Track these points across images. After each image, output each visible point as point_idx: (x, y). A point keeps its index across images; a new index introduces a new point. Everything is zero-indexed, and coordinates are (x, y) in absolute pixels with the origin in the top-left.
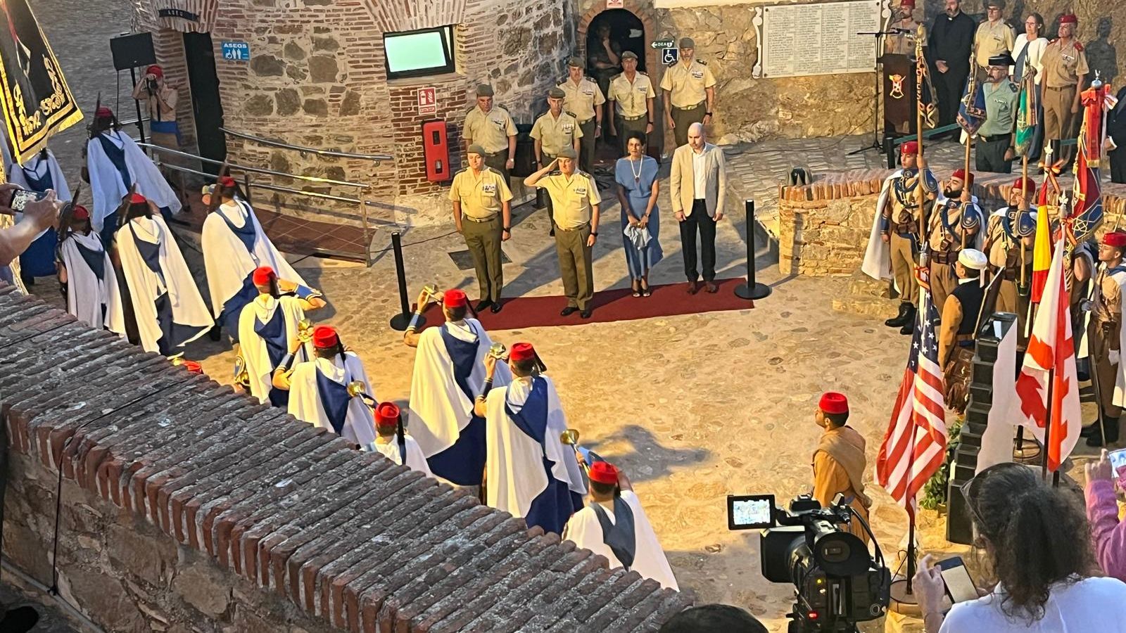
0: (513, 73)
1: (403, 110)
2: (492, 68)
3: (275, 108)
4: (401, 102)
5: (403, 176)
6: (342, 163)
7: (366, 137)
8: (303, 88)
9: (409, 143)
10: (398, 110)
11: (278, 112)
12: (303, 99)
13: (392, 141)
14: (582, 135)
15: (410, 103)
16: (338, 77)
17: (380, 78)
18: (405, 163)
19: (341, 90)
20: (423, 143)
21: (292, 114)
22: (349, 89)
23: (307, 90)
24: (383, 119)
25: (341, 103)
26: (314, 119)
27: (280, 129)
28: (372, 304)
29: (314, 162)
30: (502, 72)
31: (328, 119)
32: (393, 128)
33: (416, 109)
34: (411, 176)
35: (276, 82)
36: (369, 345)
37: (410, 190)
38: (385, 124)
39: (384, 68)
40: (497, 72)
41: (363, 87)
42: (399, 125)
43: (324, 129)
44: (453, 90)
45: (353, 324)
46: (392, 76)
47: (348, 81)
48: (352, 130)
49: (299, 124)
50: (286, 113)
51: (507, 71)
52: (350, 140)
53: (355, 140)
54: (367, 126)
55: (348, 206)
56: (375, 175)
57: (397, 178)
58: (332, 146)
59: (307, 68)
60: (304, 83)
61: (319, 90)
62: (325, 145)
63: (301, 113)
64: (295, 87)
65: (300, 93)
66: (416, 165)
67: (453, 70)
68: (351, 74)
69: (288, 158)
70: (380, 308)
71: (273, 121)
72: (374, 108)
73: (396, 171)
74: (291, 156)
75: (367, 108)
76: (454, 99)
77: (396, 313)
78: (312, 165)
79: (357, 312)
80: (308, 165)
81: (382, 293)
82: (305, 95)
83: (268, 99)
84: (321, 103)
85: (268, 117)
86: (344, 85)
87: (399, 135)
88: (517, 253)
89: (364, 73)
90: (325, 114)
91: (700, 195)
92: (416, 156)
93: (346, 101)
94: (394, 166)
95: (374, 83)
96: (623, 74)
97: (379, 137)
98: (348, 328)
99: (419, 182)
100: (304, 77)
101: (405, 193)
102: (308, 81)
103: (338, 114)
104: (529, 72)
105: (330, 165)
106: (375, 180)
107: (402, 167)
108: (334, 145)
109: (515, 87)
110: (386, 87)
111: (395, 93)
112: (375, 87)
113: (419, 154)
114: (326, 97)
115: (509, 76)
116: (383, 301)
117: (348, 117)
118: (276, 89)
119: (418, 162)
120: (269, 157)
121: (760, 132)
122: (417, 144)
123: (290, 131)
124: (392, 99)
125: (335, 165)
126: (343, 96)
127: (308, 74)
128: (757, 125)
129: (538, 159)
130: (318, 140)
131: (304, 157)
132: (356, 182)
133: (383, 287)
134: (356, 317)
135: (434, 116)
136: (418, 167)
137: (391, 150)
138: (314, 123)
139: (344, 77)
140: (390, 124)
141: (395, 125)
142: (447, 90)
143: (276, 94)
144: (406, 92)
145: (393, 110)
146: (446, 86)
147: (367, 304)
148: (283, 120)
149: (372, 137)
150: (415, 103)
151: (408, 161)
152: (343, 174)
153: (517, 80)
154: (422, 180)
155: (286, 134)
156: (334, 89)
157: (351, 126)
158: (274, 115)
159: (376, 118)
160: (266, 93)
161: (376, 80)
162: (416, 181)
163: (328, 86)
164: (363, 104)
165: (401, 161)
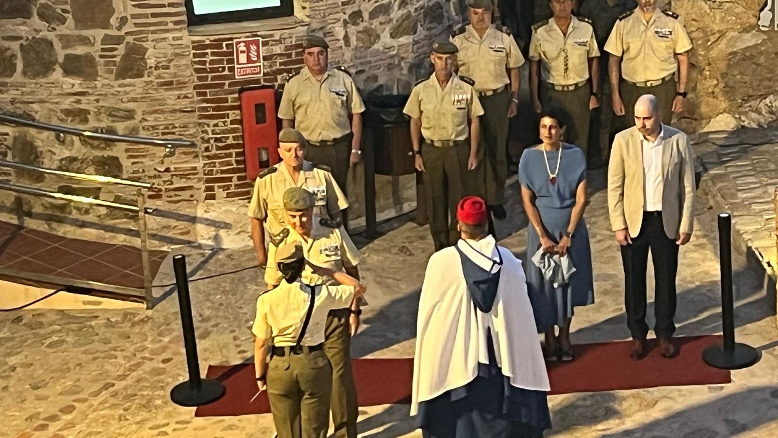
0: (382, 18)
1: (212, 70)
2: (349, 10)
3: (20, 66)
4: (209, 58)
5: (211, 172)
6: (119, 151)
7: (156, 112)
8: (61, 38)
9: (220, 121)
10: (204, 70)
11: (24, 73)
12: (61, 54)
13: (194, 118)
14: (482, 113)
15: (221, 61)
16: (113, 21)
17: (176, 23)
18: (214, 152)
19: (119, 40)
20: (240, 122)
21: (44, 76)
22: (130, 39)
23: (67, 41)
24: (182, 85)
25: (117, 59)
26: (75, 83)
27: (26, 98)
28: (148, 366)
29: (77, 149)
30: (366, 16)
31: (99, 84)
32: (196, 98)
33: (232, 69)
34: (223, 172)
35: (22, 28)
36: (134, 427)
37: (220, 193)
38: (184, 92)
39: (184, 9)
40: (356, 16)
41: (151, 37)
42: (205, 94)
43: (92, 98)
44: (288, 42)
45: (115, 395)
46: (195, 21)
47: (129, 27)
48: (134, 100)
49: (55, 91)
50: (36, 75)
51: (373, 15)
52: (130, 115)
53: (139, 116)
54: (157, 95)
55: (126, 216)
56: (167, 170)
57: (201, 175)
58: (103, 125)
59: (68, 7)
60: (63, 30)
61: (85, 41)
62: (92, 123)
63: (57, 74)
64: (51, 36)
65: (57, 46)
66: (230, 155)
67: (291, 13)
68: (133, 16)
69: (38, 143)
70: (158, 372)
71: (16, 86)
72: (168, 68)
73: (200, 164)
74: (42, 139)
75: (157, 68)
76: (290, 55)
77: (181, 380)
78: (73, 154)
79: (122, 377)
80: (67, 154)
81: (164, 349)
82: (63, 48)
83: (8, 53)
84: (89, 60)
85: (8, 80)
86: (122, 33)
87: (205, 109)
89: (154, 15)
90: (93, 76)
91: (656, 205)
92: (230, 141)
93: (125, 57)
94: (197, 156)
95: (167, 31)
96: (552, 21)
97: (174, 111)
98: (105, 401)
99: (235, 181)
100: (63, 21)
101: (213, 197)
102: (69, 27)
103: (113, 76)
104: (409, 15)
105: (99, 153)
106: (167, 177)
107: (209, 157)
108: (105, 123)
109: (386, 39)
110: (187, 38)
111: (199, 46)
112: (170, 36)
113: (234, 138)
114: (95, 50)
115: (375, 23)
116: (165, 361)
117: (128, 81)
118: (21, 38)
119: (233, 151)
120: (9, 141)
121: (771, 113)
122: (232, 122)
123: (42, 102)
124: (195, 56)
125: (106, 153)
126: (121, 49)
127: (69, 16)
128: (767, 101)
129: (416, 148)
130: (82, 115)
131: (63, 142)
132: (137, 180)
133: (166, 339)
134: (119, 385)
135: (257, 81)
136: (233, 159)
137: (191, 132)
138: (77, 89)
139: (123, 21)
140: (190, 91)
141: (199, 94)
142: (279, 41)
143: (21, 45)
144: (217, 44)
145: (197, 71)
146: (277, 35)
147: (138, 365)
148: (31, 84)
149: (163, 112)
150: (231, 61)
151: (218, 148)
152: (119, 167)
153: (388, 29)
154: (239, 178)
155: (36, 106)
156: (106, 39)
157: (133, 95)
158: (18, 77)
159: (171, 83)
160: (6, 44)
161: (171, 26)
162: (230, 179)
163: (98, 34)
164: (151, 62)
165: (207, 149)
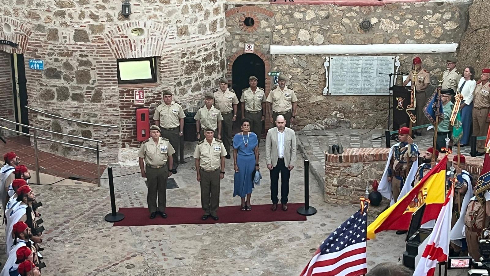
0: (189, 85)
1: (126, 101)
2: (177, 81)
3: (56, 97)
4: (125, 96)
5: (124, 138)
6: (90, 129)
7: (105, 115)
8: (71, 87)
9: (128, 120)
10: (123, 101)
11: (57, 99)
12: (71, 93)
13: (118, 118)
14: (223, 119)
15: (130, 98)
16: (91, 81)
17: (114, 83)
18: (125, 130)
19: (92, 88)
20: (136, 120)
21: (65, 100)
22: (96, 88)
23: (73, 88)
24: (115, 106)
25: (92, 96)
26: (76, 103)
27: (57, 108)
28: (97, 207)
29: (76, 128)
30: (183, 83)
31: (84, 104)
32: (120, 111)
33: (133, 101)
34: (129, 138)
35: (57, 82)
36: (91, 229)
37: (127, 145)
38: (115, 108)
39: (116, 78)
40: (179, 83)
41: (104, 88)
42: (123, 109)
43: (82, 109)
44: (154, 92)
45: (85, 217)
46: (120, 82)
47: (96, 84)
48: (97, 111)
49: (68, 106)
50: (61, 100)
51: (186, 83)
52: (95, 116)
53: (99, 117)
54: (105, 109)
55: (93, 152)
56: (108, 136)
57: (120, 139)
58: (86, 119)
59: (74, 76)
60: (72, 84)
61: (80, 88)
62: (81, 118)
63: (69, 100)
64: (68, 86)
65: (70, 90)
66: (131, 132)
67: (156, 81)
68: (98, 80)
69: (61, 124)
70: (101, 209)
71: (54, 104)
72: (110, 99)
73: (120, 134)
74: (63, 124)
75: (106, 99)
76: (154, 97)
77: (109, 212)
78: (74, 129)
79: (88, 211)
80: (72, 129)
81: (104, 201)
82: (72, 90)
83: (52, 92)
84: (81, 95)
85: (52, 101)
86: (94, 86)
87: (123, 115)
88: (183, 183)
89: (106, 80)
90: (82, 101)
92: (132, 127)
93: (95, 95)
94: (119, 132)
95: (110, 86)
96: (250, 88)
97: (111, 115)
98: (81, 219)
99: (133, 141)
100: (72, 81)
101: (124, 147)
102: (74, 83)
103: (90, 102)
104: (198, 85)
105: (84, 129)
106: (108, 139)
107: (124, 132)
108: (87, 118)
109: (189, 92)
110: (117, 88)
111: (121, 92)
112: (111, 88)
113: (133, 126)
114: (83, 92)
115: (186, 86)
116: (104, 206)
117: (96, 103)
118: (56, 86)
119: (133, 130)
120: (51, 124)
121: (326, 124)
122: (133, 120)
123: (64, 110)
124: (120, 95)
125: (86, 129)
126: (93, 92)
127: (75, 79)
128: (325, 120)
129: (198, 131)
130: (77, 115)
131: (70, 124)
132: (97, 139)
133: (105, 198)
134: (86, 214)
135: (143, 105)
136: (132, 133)
137: (118, 122)
138: (76, 106)
139: (94, 81)
140: (118, 109)
141: (121, 109)
142: (151, 91)
143: (57, 89)
144: (128, 92)
145: (120, 101)
146: (150, 89)
147: (94, 206)
148: (59, 103)
149: (108, 115)
150: (133, 98)
151: (127, 129)
152: (91, 134)
153: (190, 89)
154: (134, 140)
155: (61, 111)
156: (88, 88)
157: (97, 109)
158: (55, 101)
159: (111, 105)
160: (52, 88)
161: (112, 84)
162: (131, 140)
163: (84, 86)
164: (104, 97)
165: (123, 129)
